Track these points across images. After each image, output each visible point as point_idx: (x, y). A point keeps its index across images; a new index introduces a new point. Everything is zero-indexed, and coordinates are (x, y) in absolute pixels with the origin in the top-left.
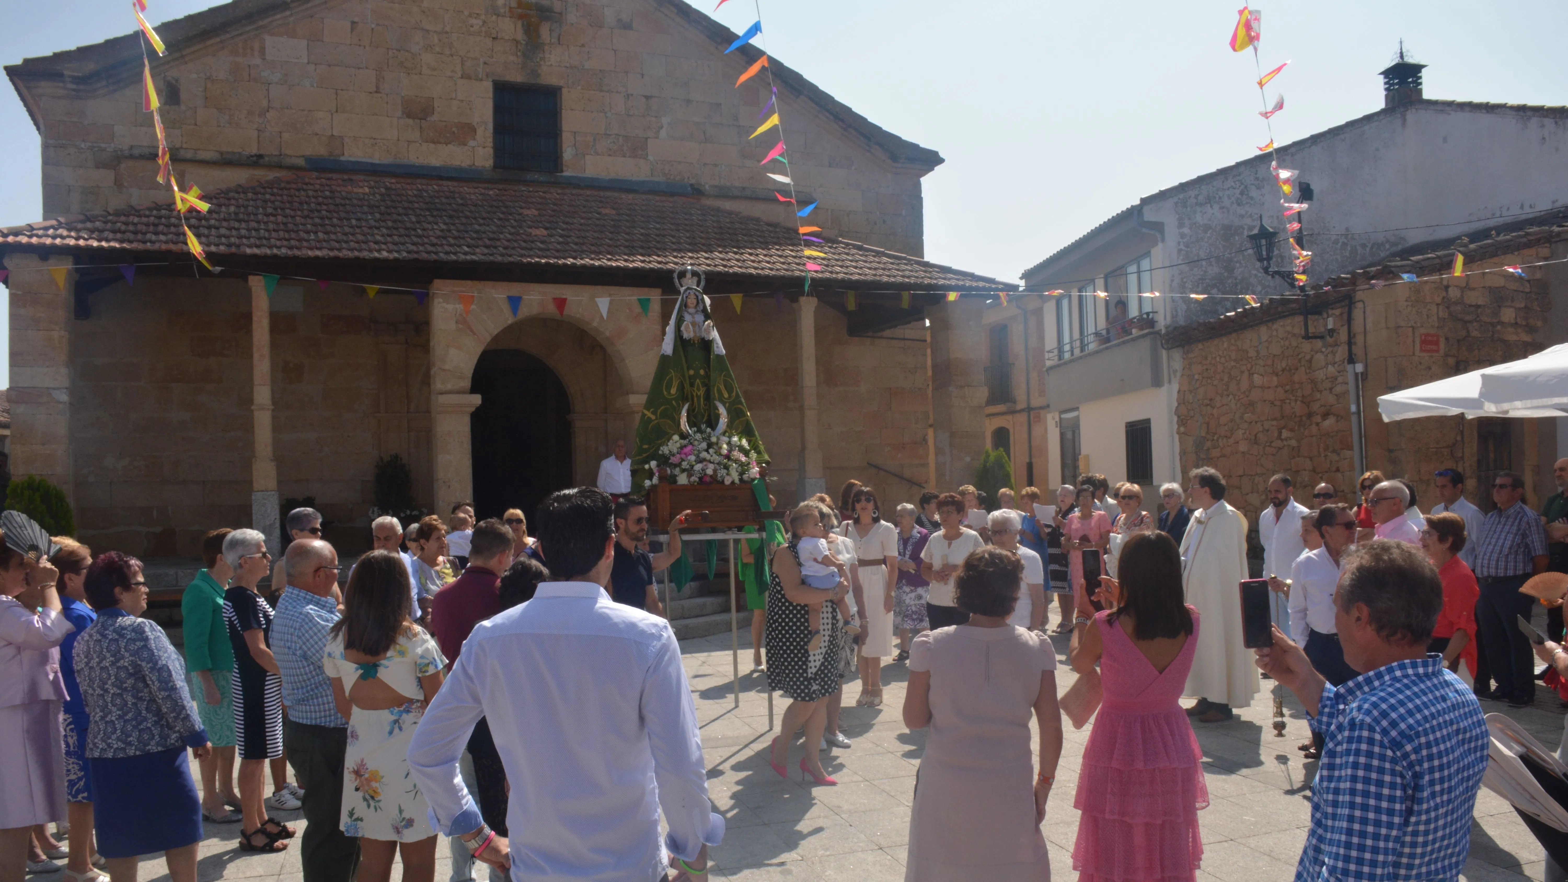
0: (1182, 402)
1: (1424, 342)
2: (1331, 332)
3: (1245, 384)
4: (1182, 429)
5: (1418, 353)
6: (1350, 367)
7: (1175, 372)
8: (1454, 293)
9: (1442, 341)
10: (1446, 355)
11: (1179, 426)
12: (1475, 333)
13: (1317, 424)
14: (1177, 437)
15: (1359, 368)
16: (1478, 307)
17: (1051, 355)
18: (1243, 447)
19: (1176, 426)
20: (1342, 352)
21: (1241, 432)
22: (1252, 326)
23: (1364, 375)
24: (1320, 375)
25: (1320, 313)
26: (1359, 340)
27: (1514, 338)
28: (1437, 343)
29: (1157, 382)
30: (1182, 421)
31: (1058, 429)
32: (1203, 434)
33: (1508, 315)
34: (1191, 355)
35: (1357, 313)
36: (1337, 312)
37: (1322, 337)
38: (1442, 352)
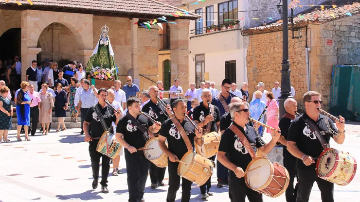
0: (248, 55)
1: (328, 42)
2: (301, 37)
3: (272, 51)
4: (249, 65)
5: (326, 45)
6: (306, 48)
7: (246, 44)
8: (337, 27)
9: (333, 41)
10: (334, 47)
11: (247, 64)
12: (343, 40)
13: (296, 66)
14: (246, 68)
15: (309, 49)
16: (344, 31)
17: (192, 32)
18: (271, 72)
19: (246, 64)
20: (304, 43)
21: (270, 67)
22: (275, 31)
23: (310, 51)
24: (297, 50)
25: (297, 30)
26: (309, 40)
27: (355, 41)
28: (331, 43)
29: (239, 48)
30: (248, 62)
31: (194, 62)
32: (256, 67)
33: (353, 34)
34: (252, 39)
35: (309, 32)
36: (303, 30)
37: (298, 38)
38: (333, 46)
